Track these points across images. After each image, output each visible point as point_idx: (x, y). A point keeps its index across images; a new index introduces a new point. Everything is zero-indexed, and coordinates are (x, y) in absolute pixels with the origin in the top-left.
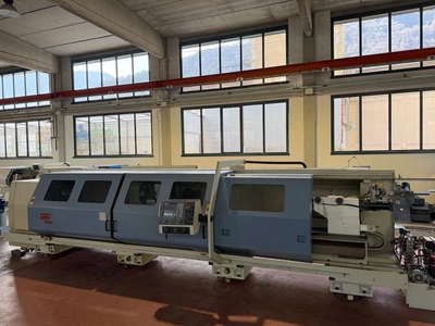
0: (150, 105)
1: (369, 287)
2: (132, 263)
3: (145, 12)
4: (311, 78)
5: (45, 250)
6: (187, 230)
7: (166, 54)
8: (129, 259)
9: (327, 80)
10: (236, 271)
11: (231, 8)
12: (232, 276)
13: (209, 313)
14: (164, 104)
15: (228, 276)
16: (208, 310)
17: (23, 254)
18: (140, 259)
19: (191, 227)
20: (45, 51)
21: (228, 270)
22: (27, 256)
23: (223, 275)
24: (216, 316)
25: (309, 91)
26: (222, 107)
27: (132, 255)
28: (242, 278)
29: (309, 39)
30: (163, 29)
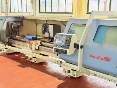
5: (5, 51)
12: (71, 75)
19: (68, 50)
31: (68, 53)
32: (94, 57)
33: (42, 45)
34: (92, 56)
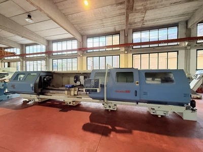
0: (77, 56)
1: (167, 112)
2: (71, 104)
3: (76, 25)
4: (127, 48)
5: (37, 100)
6: (96, 91)
7: (82, 41)
8: (70, 103)
9: (131, 49)
10: (113, 107)
11: (103, 26)
12: (111, 109)
13: (106, 126)
14: (81, 55)
15: (110, 109)
16: (106, 124)
17: (28, 102)
18: (74, 103)
19: (98, 89)
20: (43, 38)
21: (110, 107)
22: (30, 103)
23: (108, 108)
24: (110, 127)
25: (126, 52)
26: (99, 57)
27: (71, 101)
28: (115, 110)
29: (126, 37)
30: (82, 32)
31: (98, 91)
32: (118, 92)
33: (79, 91)
34: (116, 91)
